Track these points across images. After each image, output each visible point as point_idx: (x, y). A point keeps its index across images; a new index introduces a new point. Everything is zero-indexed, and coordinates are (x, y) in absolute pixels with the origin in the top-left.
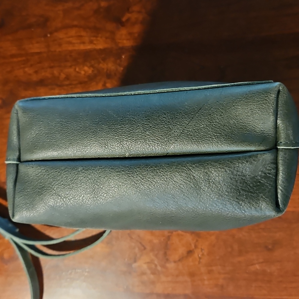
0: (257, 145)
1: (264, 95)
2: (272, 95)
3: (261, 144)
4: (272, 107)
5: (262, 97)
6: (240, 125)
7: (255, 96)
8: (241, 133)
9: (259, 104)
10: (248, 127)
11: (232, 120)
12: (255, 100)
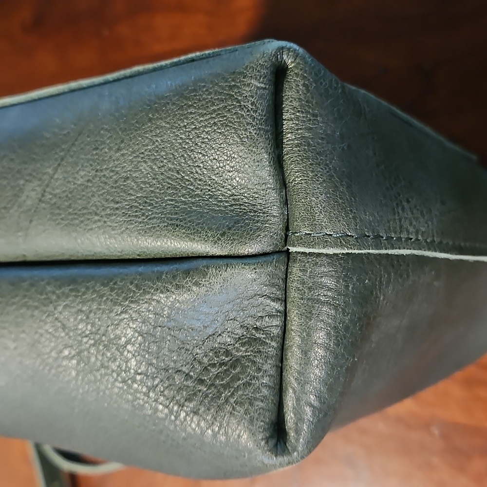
0: (211, 239)
1: (226, 81)
2: (247, 81)
3: (223, 235)
4: (250, 120)
5: (223, 89)
6: (169, 178)
7: (204, 86)
8: (170, 200)
9: (214, 111)
10: (192, 184)
11: (145, 162)
12: (204, 99)
